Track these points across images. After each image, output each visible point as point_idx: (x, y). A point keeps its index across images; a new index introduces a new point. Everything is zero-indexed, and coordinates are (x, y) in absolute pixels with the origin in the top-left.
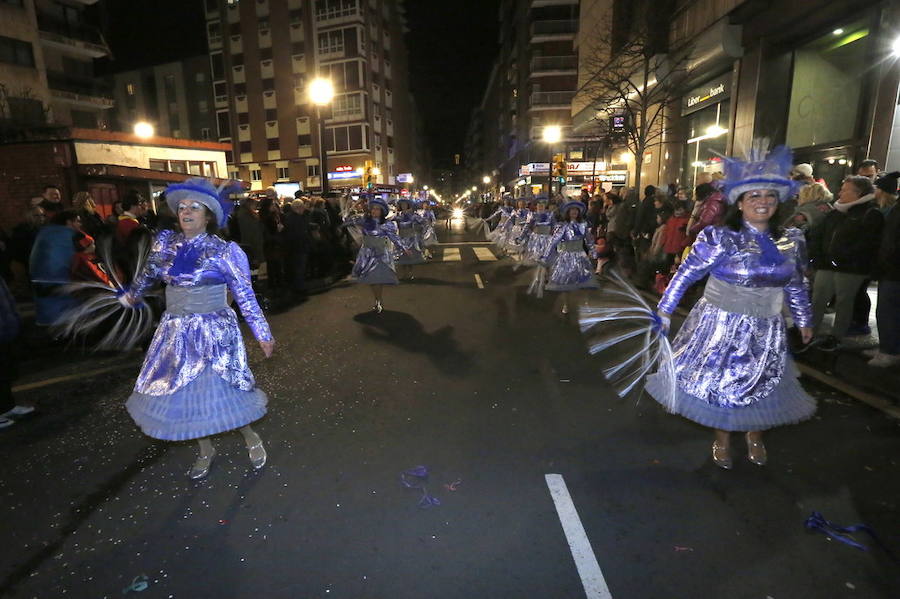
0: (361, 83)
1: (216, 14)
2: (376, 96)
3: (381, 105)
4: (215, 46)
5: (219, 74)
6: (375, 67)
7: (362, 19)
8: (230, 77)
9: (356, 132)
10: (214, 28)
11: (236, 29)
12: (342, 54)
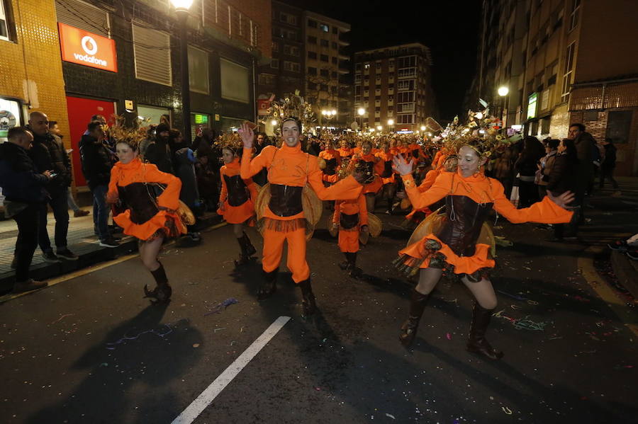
0: (414, 99)
1: (359, 72)
2: (419, 103)
3: (421, 106)
4: (358, 83)
5: (358, 93)
6: (420, 93)
7: (416, 77)
8: (363, 94)
9: (410, 116)
10: (359, 77)
11: (367, 77)
12: (408, 89)
